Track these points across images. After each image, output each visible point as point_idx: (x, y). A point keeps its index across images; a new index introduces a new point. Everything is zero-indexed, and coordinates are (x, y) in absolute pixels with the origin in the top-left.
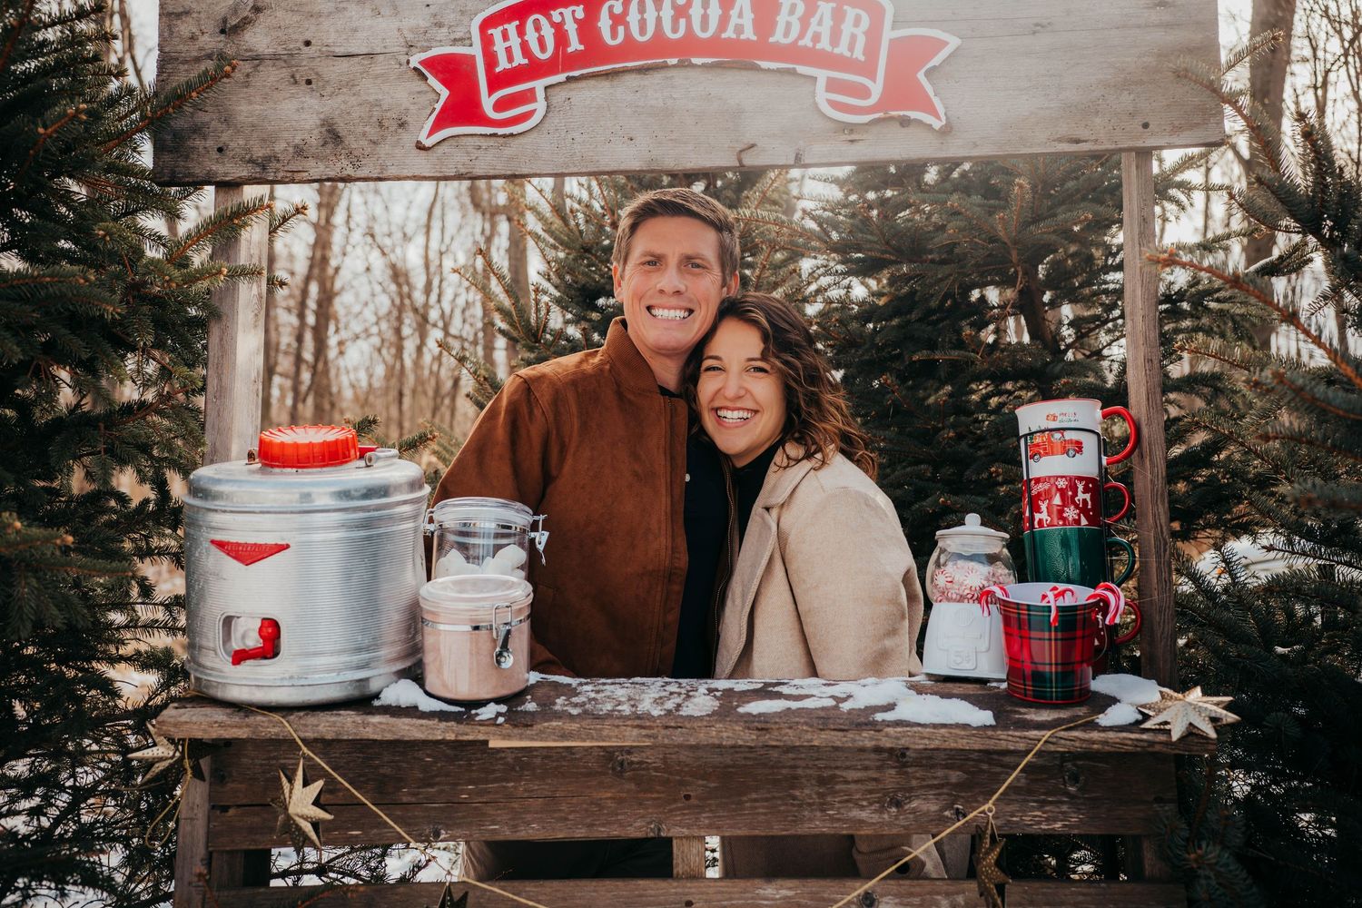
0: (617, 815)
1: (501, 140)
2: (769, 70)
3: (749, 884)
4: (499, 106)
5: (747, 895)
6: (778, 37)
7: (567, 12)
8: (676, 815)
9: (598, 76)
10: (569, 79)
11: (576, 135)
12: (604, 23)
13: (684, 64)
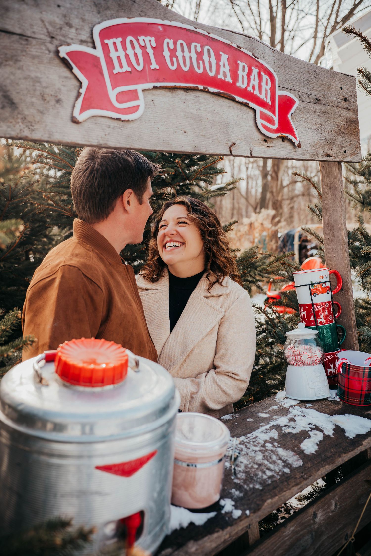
1: (121, 123)
4: (121, 97)
6: (240, 83)
7: (147, 40)
9: (166, 88)
10: (154, 88)
12: (166, 53)
13: (205, 91)
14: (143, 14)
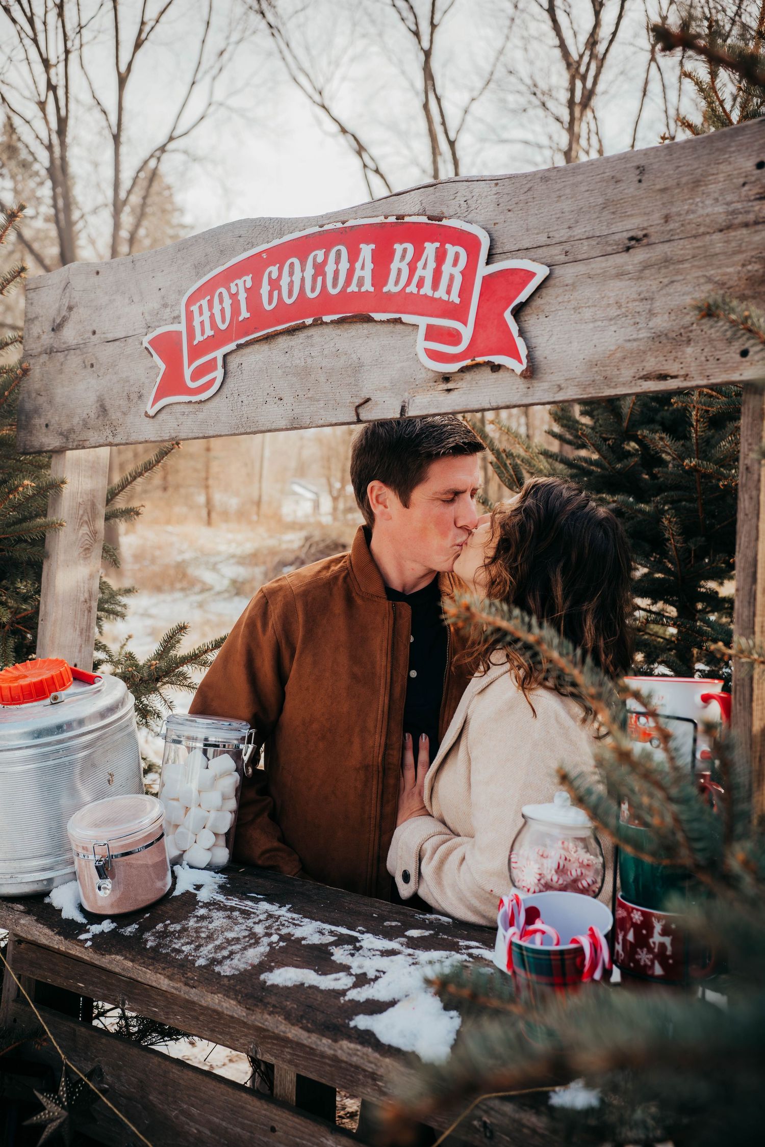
0: (230, 1027)
1: (197, 406)
2: (382, 322)
3: (316, 1129)
4: (195, 376)
5: (313, 1139)
6: (391, 287)
7: (240, 282)
8: (268, 1043)
9: (260, 340)
10: (239, 347)
11: (243, 398)
12: (265, 289)
13: (318, 323)
14: (250, 246)
